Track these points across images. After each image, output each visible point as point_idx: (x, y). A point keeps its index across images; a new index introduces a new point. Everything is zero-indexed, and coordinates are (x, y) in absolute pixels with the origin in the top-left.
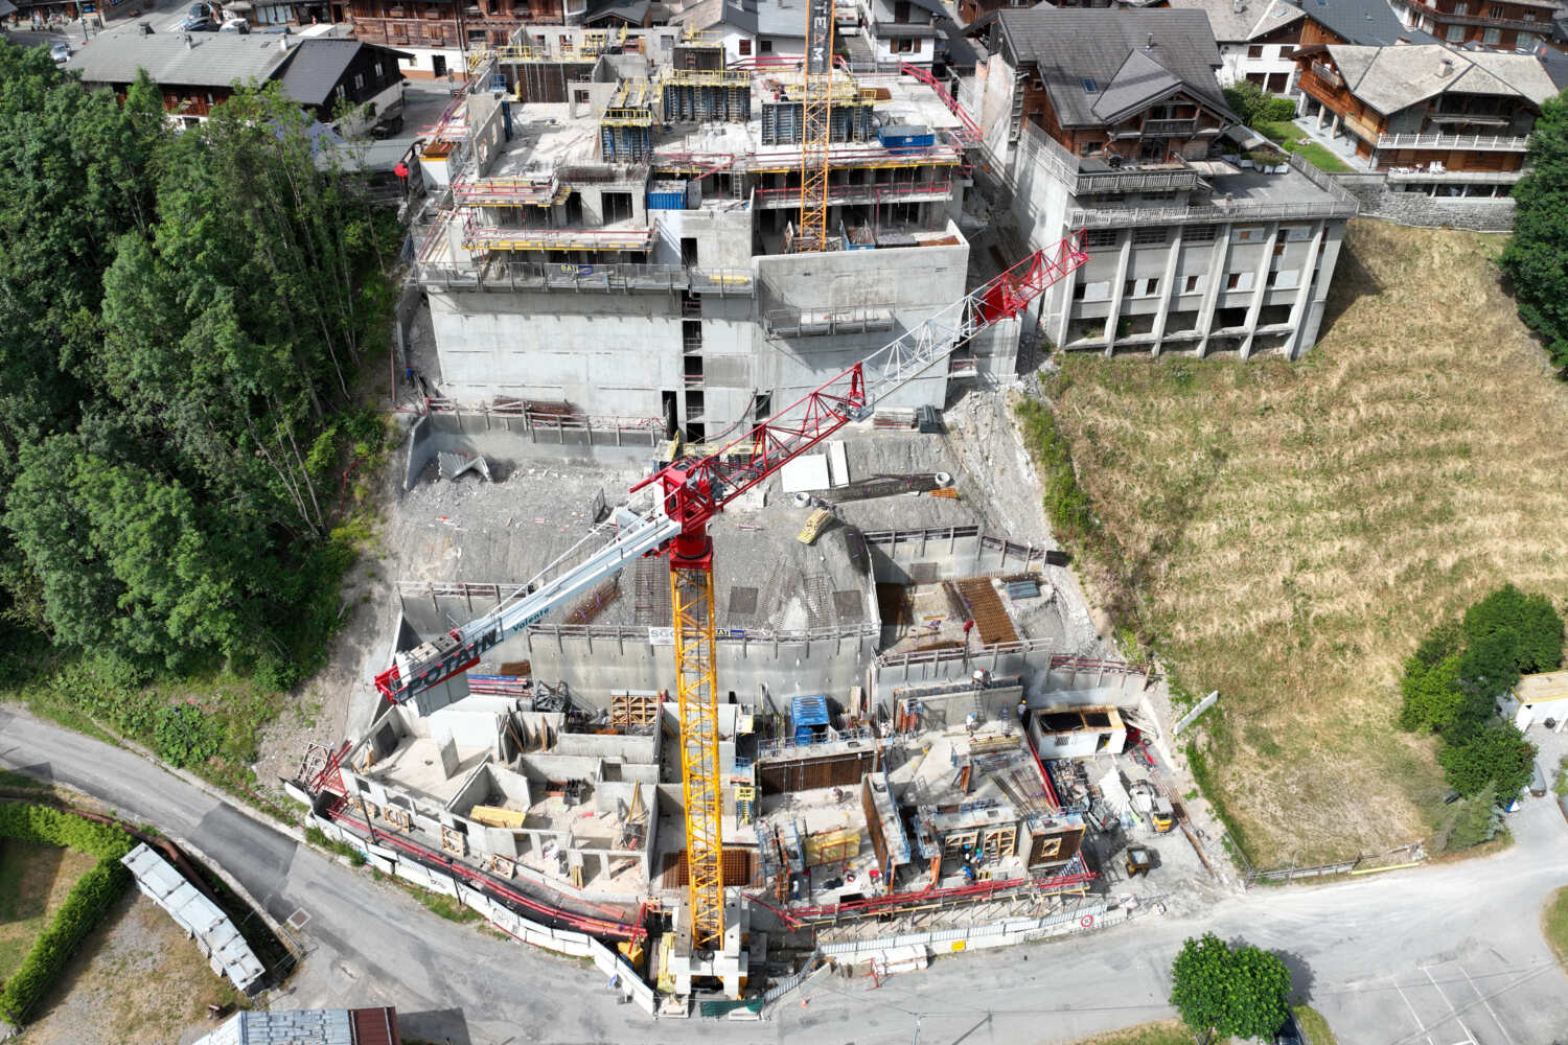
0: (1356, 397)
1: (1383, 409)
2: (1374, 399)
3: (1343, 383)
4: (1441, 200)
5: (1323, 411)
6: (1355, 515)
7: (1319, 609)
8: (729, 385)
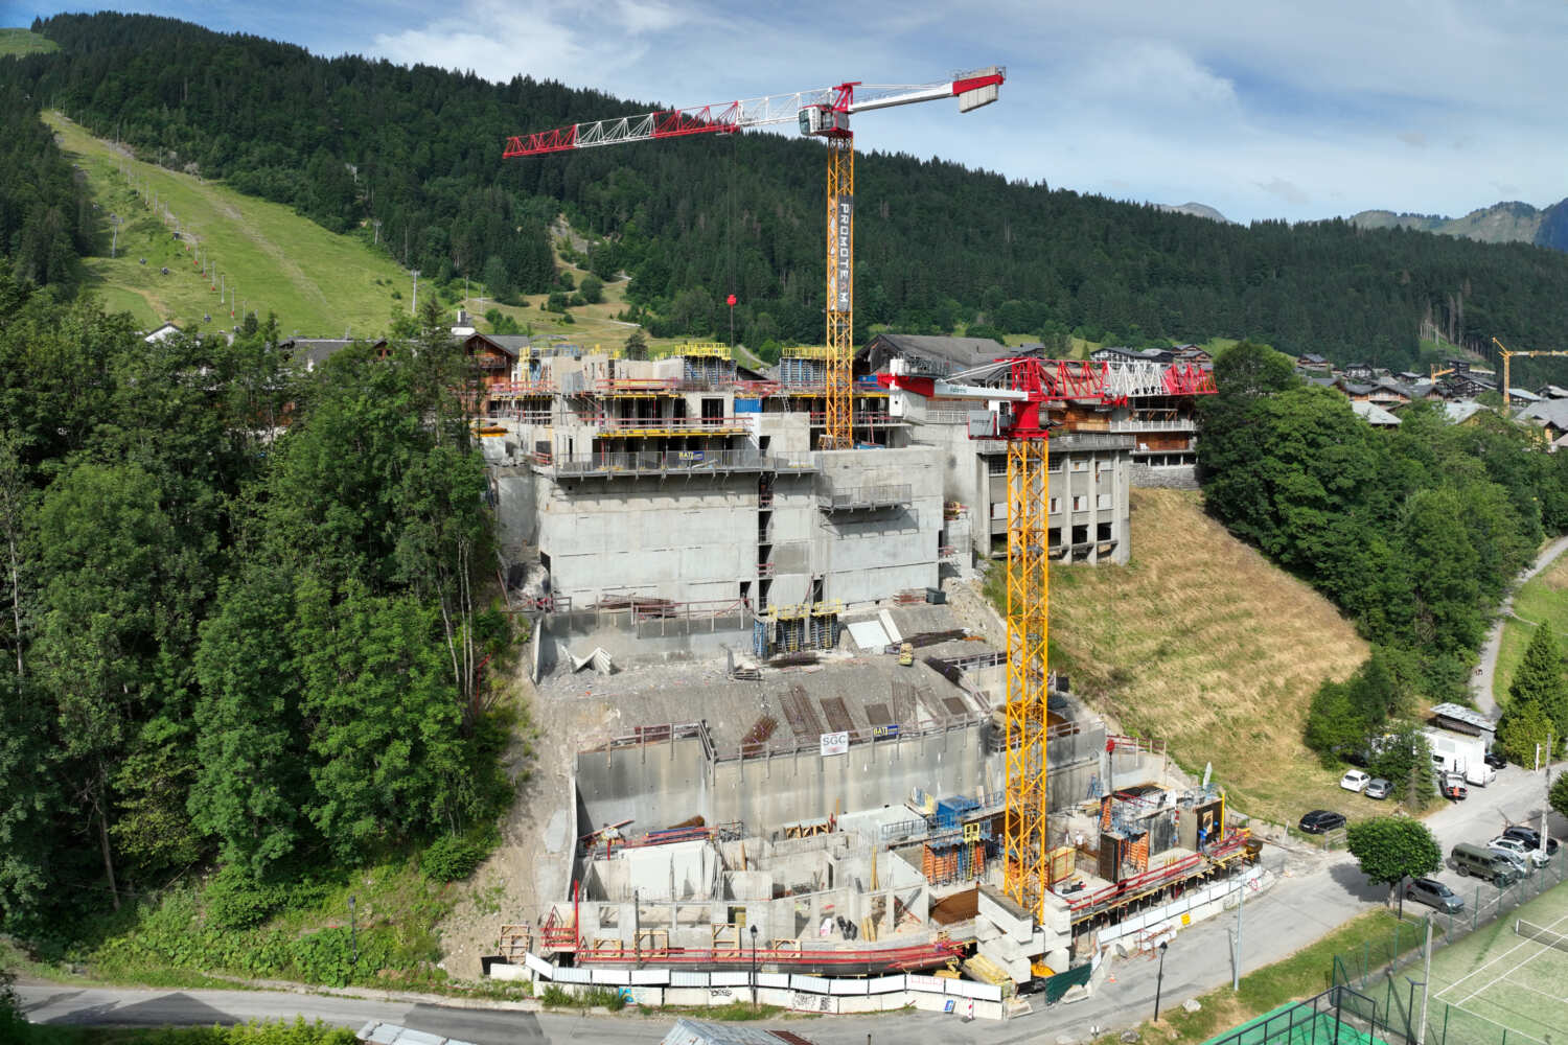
0: (1171, 586)
1: (1190, 592)
2: (1184, 586)
3: (1159, 578)
4: (1158, 468)
5: (1157, 594)
6: (1211, 657)
7: (1230, 713)
8: (793, 571)
